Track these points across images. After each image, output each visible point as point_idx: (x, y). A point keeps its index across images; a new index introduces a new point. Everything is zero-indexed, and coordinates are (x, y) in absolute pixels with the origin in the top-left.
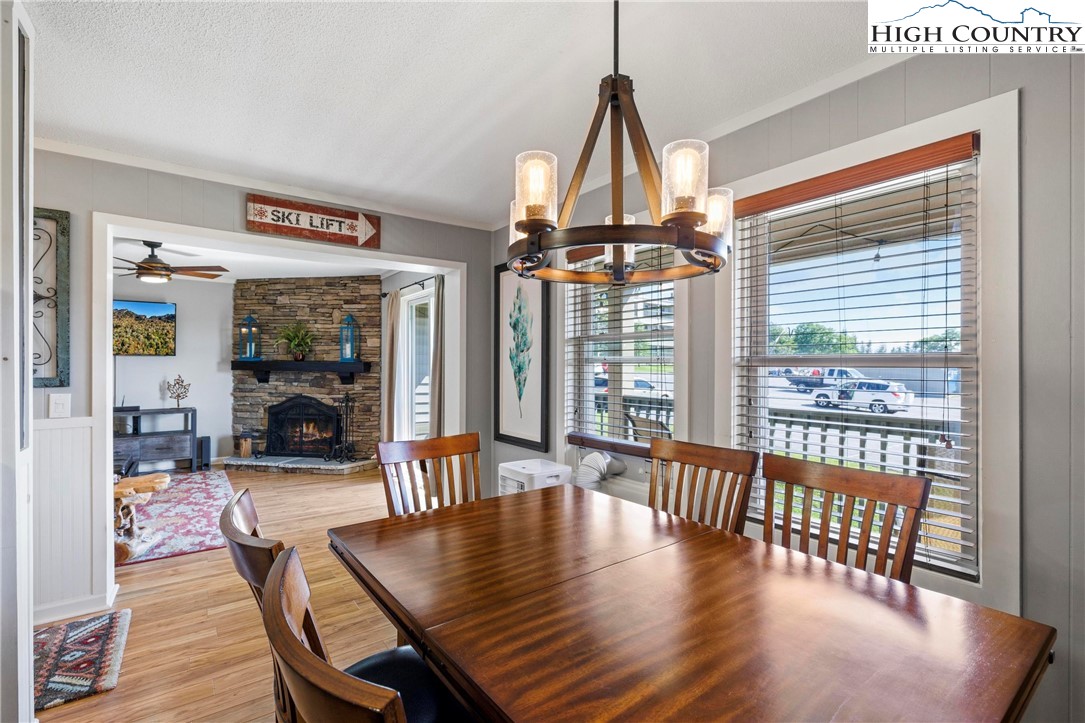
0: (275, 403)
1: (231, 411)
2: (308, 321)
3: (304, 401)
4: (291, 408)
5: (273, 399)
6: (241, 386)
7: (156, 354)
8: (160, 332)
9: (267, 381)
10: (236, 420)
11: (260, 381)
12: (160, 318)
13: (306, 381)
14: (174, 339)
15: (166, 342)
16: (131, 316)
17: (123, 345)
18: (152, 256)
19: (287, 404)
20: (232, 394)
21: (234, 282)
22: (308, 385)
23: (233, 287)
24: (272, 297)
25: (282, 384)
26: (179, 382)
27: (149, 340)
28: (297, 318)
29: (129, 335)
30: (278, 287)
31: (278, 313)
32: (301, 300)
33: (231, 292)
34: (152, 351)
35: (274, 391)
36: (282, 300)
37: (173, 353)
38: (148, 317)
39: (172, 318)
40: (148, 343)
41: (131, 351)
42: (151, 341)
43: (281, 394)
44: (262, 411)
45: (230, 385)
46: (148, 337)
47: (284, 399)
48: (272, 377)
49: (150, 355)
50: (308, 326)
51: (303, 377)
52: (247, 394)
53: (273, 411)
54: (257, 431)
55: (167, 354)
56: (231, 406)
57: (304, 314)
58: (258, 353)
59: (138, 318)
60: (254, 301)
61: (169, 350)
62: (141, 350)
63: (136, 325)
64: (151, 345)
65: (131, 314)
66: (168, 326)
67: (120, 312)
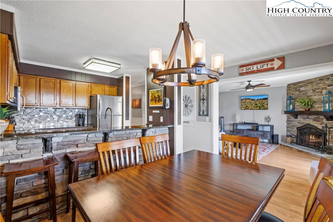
0: (300, 126)
1: (286, 128)
2: (312, 95)
3: (310, 126)
4: (305, 128)
5: (299, 124)
6: (289, 119)
7: (259, 109)
8: (261, 103)
9: (297, 118)
10: (288, 131)
11: (295, 118)
12: (261, 99)
13: (311, 119)
14: (267, 105)
15: (263, 106)
16: (250, 99)
17: (247, 106)
18: (249, 84)
19: (304, 127)
20: (286, 122)
21: (287, 85)
22: (312, 120)
23: (286, 87)
24: (298, 88)
25: (302, 119)
26: (269, 117)
27: (256, 105)
28: (308, 95)
29: (249, 104)
30: (300, 84)
31: (301, 94)
32: (309, 87)
33: (286, 89)
34: (258, 108)
35: (299, 122)
36: (302, 89)
37: (267, 109)
38: (256, 99)
39: (266, 99)
41: (250, 108)
43: (302, 123)
44: (295, 128)
45: (286, 119)
46: (256, 104)
47: (303, 125)
48: (299, 117)
49: (257, 109)
50: (312, 97)
51: (310, 117)
52: (291, 122)
53: (299, 129)
54: (294, 135)
55: (264, 109)
56: (286, 126)
57: (310, 93)
58: (294, 108)
59: (252, 100)
60: (293, 91)
61: (265, 108)
62: (253, 108)
63: (251, 101)
64: (257, 107)
65: (249, 99)
66: (264, 101)
67: (246, 99)
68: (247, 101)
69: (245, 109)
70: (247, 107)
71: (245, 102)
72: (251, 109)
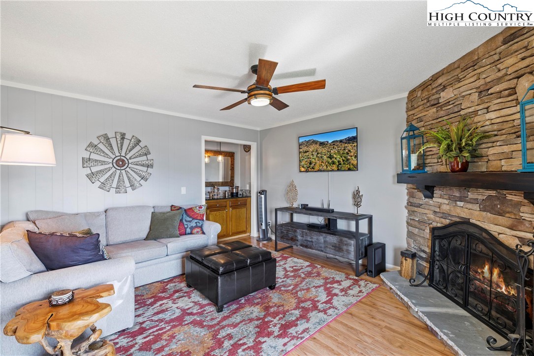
0: (439, 225)
1: (405, 225)
2: (475, 113)
3: (472, 230)
4: (454, 235)
5: (438, 219)
6: (411, 200)
7: (338, 170)
8: (341, 152)
9: (432, 197)
10: (410, 235)
11: (426, 197)
12: (341, 141)
13: (475, 201)
14: (356, 157)
15: (348, 160)
16: (316, 144)
17: (311, 164)
19: (451, 229)
20: (406, 207)
21: (406, 94)
22: (476, 207)
23: (406, 100)
24: (434, 97)
25: (446, 202)
26: (358, 193)
27: (331, 158)
28: (462, 113)
29: (315, 157)
30: (440, 81)
31: (442, 113)
33: (405, 106)
34: (335, 167)
35: (438, 210)
36: (445, 96)
37: (355, 168)
38: (330, 142)
39: (354, 139)
40: (330, 161)
41: (317, 168)
42: (334, 159)
43: (445, 215)
44: (428, 231)
45: (405, 198)
46: (331, 157)
47: (447, 222)
48: (437, 192)
49: (333, 170)
50: (477, 119)
51: (471, 195)
52: (416, 209)
53: (437, 233)
54: (424, 252)
55: (349, 170)
56: (405, 219)
57: (471, 103)
58: (421, 165)
59: (322, 144)
60: (421, 108)
61: (352, 166)
62: (325, 167)
63: (320, 149)
64: (333, 163)
65: (315, 142)
66: (349, 147)
67: (308, 142)
68: (312, 148)
69: (307, 171)
70: (312, 166)
71: (306, 152)
72: (319, 171)
